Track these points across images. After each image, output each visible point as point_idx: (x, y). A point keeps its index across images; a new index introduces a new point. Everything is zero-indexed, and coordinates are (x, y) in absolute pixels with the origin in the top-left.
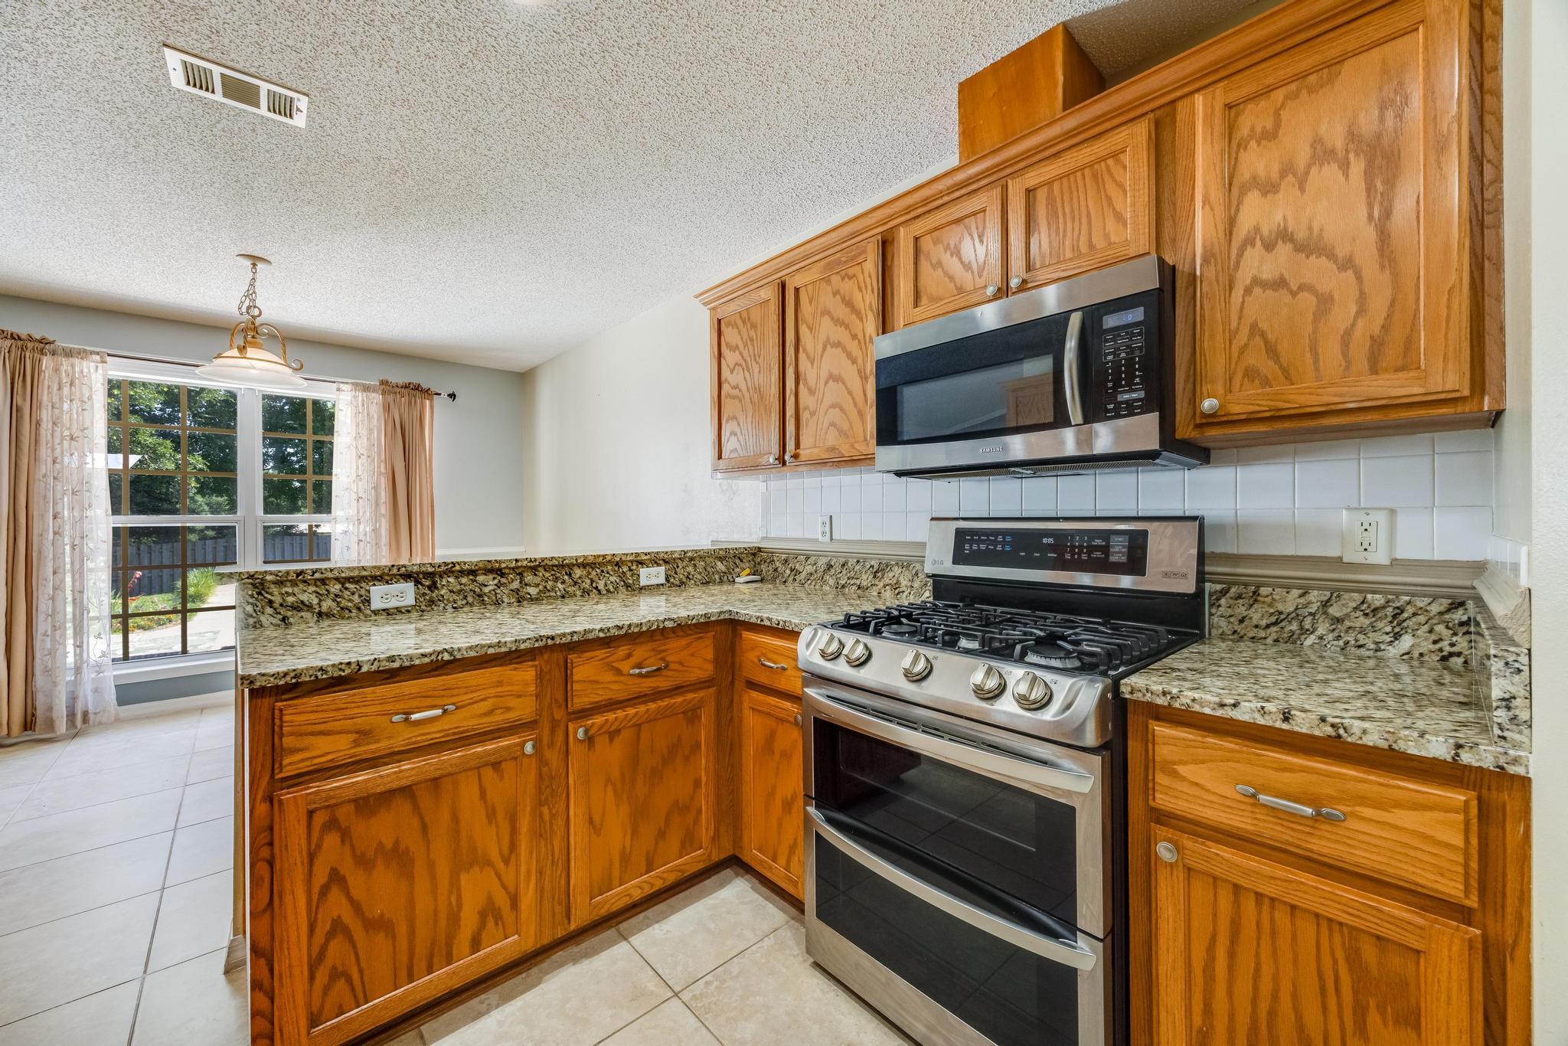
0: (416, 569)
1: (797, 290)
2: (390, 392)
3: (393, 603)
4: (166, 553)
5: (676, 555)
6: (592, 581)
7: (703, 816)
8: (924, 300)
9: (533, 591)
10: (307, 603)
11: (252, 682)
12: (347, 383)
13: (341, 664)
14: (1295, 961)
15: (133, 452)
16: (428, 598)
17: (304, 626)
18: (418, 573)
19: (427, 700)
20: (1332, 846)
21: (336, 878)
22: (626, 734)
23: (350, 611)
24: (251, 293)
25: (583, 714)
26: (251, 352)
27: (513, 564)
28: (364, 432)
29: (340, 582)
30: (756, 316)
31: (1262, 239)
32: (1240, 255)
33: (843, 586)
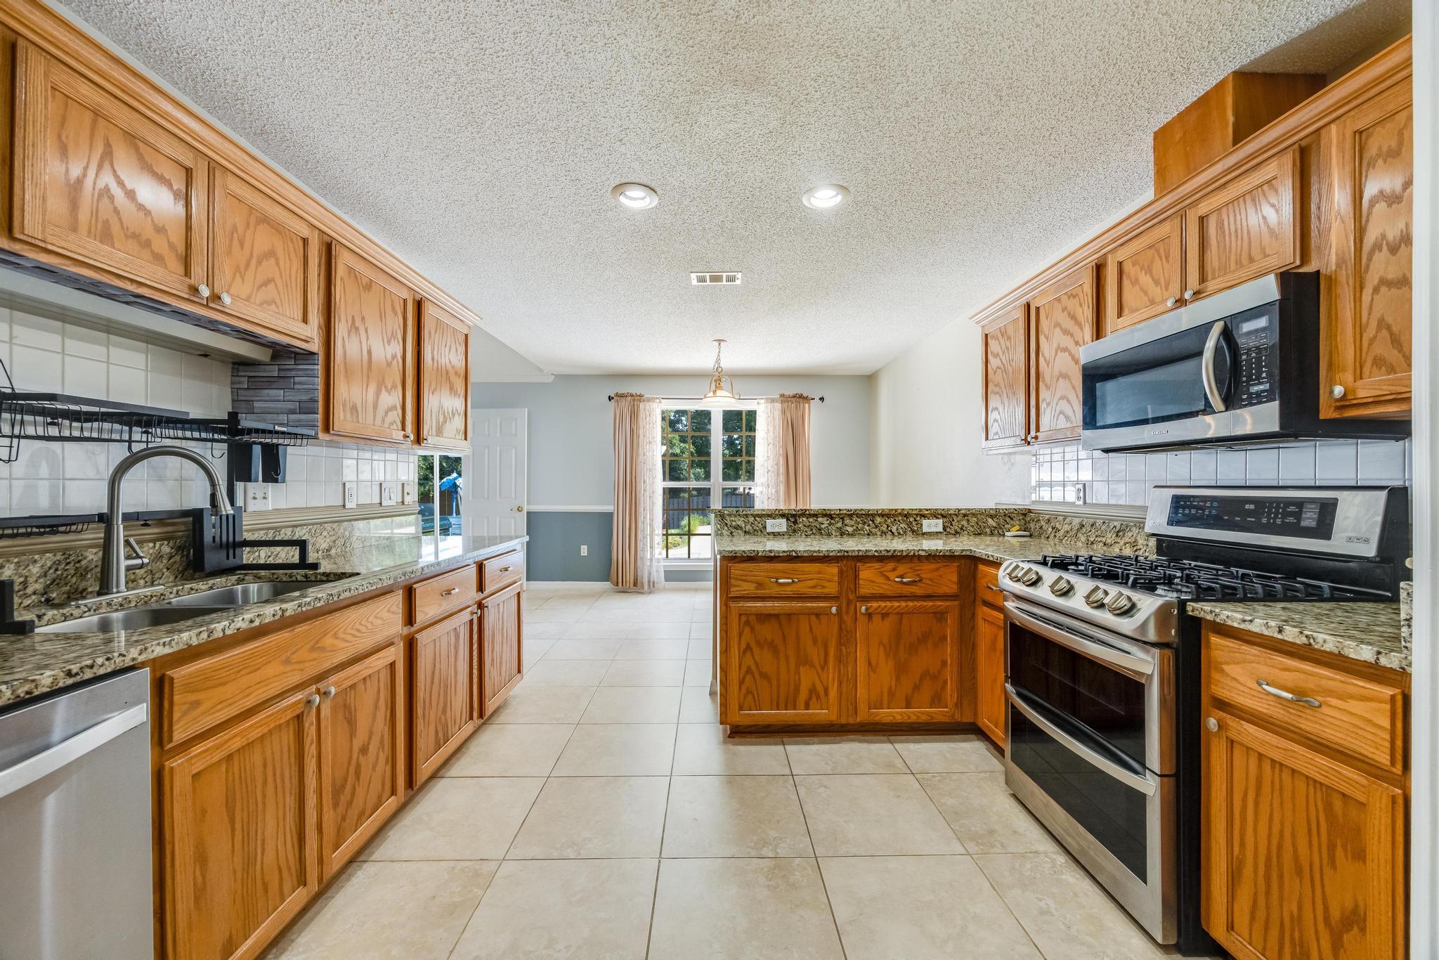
0: (787, 512)
1: (1038, 309)
2: (786, 401)
3: (776, 530)
5: (952, 512)
6: (888, 527)
7: (949, 686)
8: (1126, 311)
9: (850, 529)
10: (740, 526)
12: (763, 399)
14: (1294, 810)
15: (669, 445)
16: (793, 528)
17: (739, 535)
18: (788, 514)
19: (786, 574)
20: (1313, 725)
21: (748, 647)
22: (892, 618)
23: (758, 531)
24: (718, 360)
25: (865, 599)
26: (719, 393)
27: (838, 512)
28: (771, 429)
29: (753, 517)
30: (1010, 331)
31: (1388, 244)
32: (1370, 259)
33: (1092, 543)
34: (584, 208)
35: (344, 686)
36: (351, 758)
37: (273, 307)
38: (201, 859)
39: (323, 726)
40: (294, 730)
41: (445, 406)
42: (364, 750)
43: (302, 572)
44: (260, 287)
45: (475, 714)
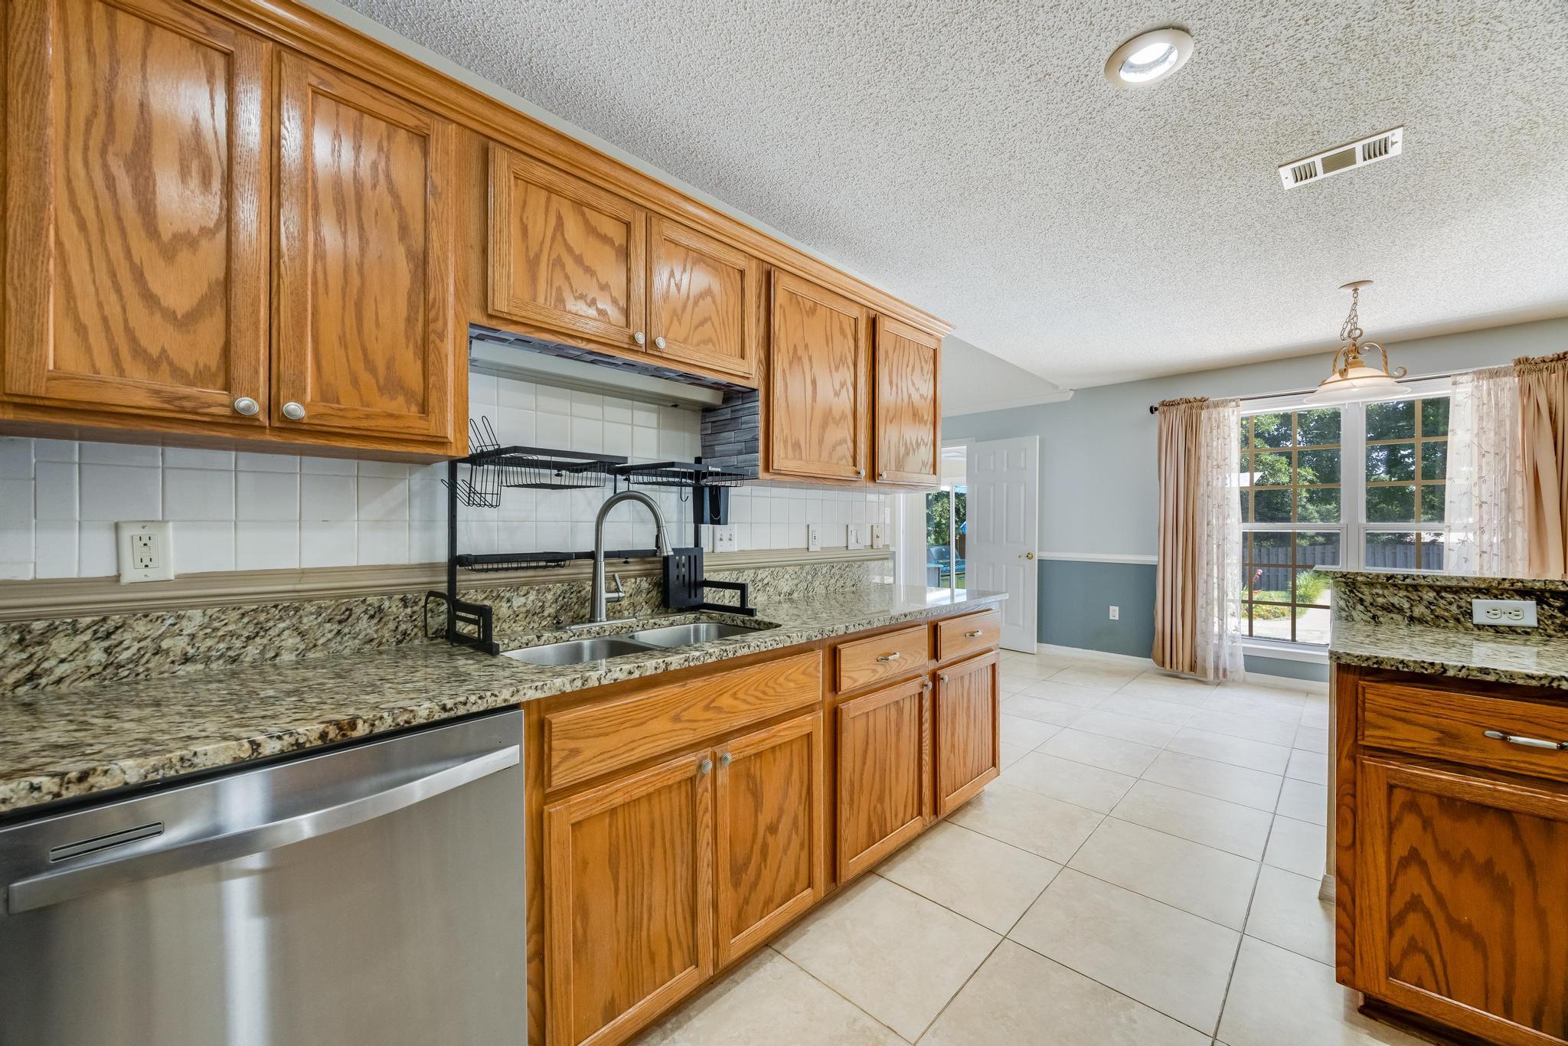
0: (1538, 585)
2: (1530, 371)
3: (1503, 621)
4: (1281, 555)
10: (1398, 606)
11: (1338, 658)
12: (1466, 374)
13: (1424, 662)
15: (1257, 470)
16: (1558, 622)
17: (1393, 626)
18: (1540, 590)
19: (1535, 727)
21: (1414, 856)
23: (1447, 621)
24: (1352, 318)
26: (1352, 373)
29: (1435, 590)
34: (1067, 122)
35: (745, 754)
36: (755, 834)
37: (710, 346)
38: (582, 909)
39: (719, 795)
40: (687, 793)
41: (907, 437)
42: (773, 829)
43: (741, 617)
44: (696, 328)
45: (927, 809)
